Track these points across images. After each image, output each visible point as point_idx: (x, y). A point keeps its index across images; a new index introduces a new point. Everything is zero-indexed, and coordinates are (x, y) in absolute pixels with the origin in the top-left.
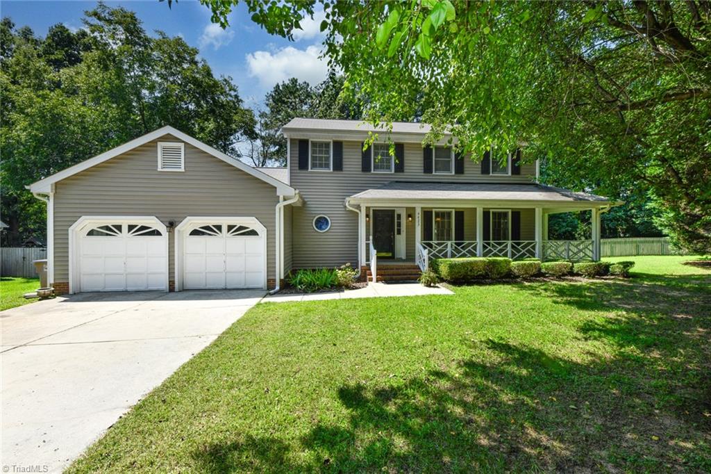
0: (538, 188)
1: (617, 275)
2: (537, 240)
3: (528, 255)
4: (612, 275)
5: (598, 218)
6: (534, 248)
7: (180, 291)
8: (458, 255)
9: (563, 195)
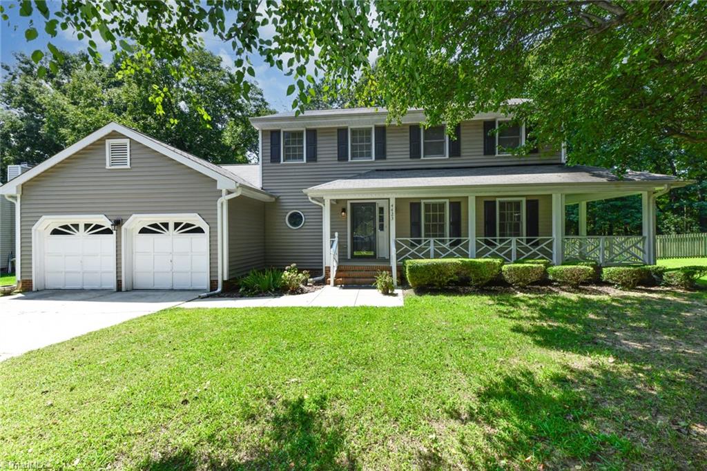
0: (561, 168)
1: (673, 286)
2: (554, 236)
3: (541, 255)
4: (667, 285)
5: (651, 205)
6: (550, 245)
7: (127, 291)
8: (444, 255)
9: (594, 175)
